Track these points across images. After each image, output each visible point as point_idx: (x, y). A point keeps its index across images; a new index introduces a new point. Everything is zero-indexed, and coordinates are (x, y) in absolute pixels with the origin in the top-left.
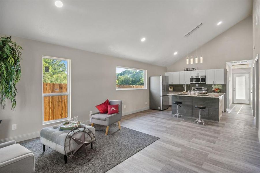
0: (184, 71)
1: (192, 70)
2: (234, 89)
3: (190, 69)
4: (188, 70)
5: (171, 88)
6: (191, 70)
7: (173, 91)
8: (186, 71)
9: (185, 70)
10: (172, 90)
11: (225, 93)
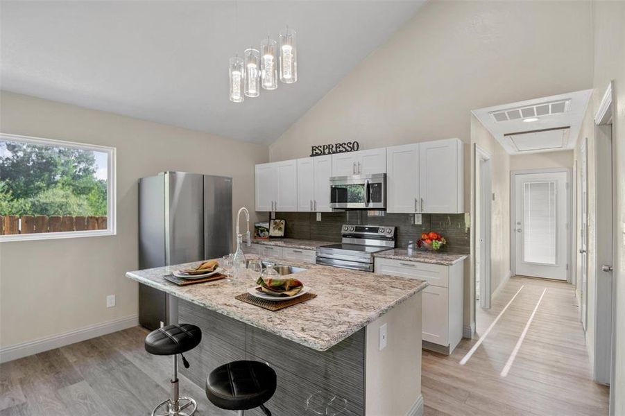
0: (312, 155)
1: (341, 151)
2: (518, 227)
3: (334, 149)
4: (327, 151)
5: (277, 227)
6: (336, 152)
7: (281, 237)
8: (320, 155)
9: (316, 152)
10: (281, 233)
11: (468, 253)
